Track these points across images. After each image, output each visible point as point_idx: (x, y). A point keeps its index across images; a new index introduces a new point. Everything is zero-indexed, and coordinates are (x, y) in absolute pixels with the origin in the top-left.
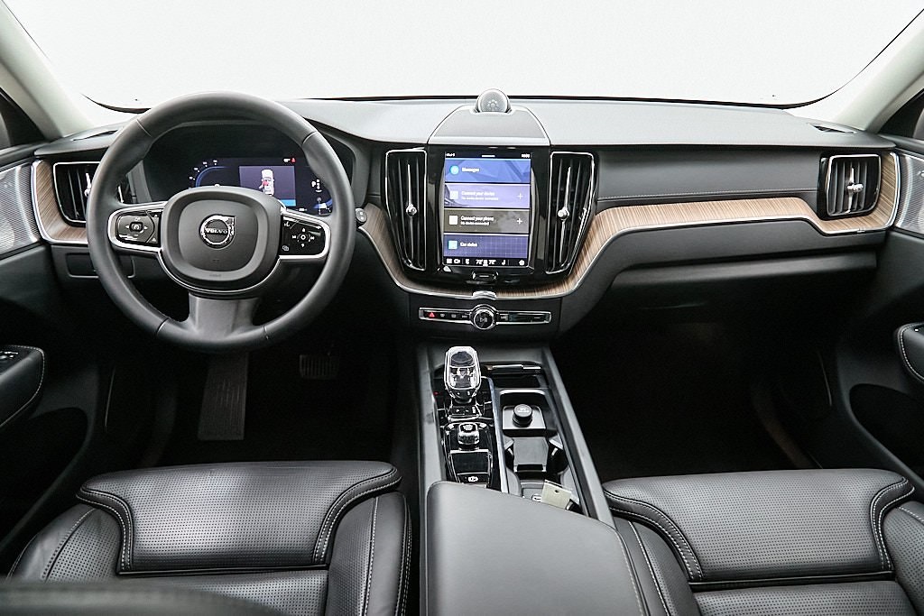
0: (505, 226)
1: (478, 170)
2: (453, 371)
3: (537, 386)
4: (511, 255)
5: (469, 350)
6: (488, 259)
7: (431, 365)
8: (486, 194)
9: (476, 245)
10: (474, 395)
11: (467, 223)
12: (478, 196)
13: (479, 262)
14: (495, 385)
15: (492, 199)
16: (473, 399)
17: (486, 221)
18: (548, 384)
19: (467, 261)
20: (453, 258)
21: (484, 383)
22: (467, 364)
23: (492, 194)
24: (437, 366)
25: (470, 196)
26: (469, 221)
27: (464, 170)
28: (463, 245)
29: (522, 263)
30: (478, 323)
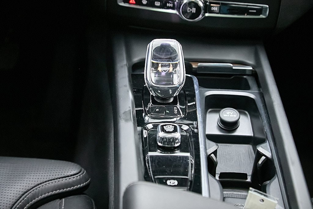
2: (155, 66)
3: (247, 88)
5: (174, 43)
7: (129, 57)
10: (176, 94)
14: (201, 85)
16: (175, 98)
18: (259, 86)
21: (189, 82)
22: (171, 59)
24: (136, 60)
30: (185, 12)
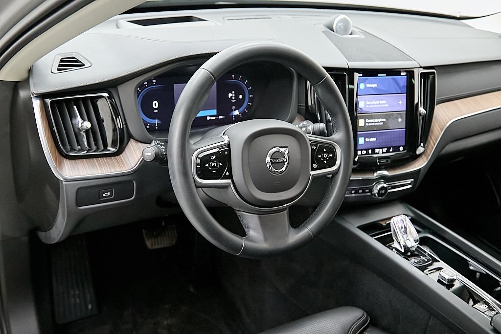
0: (392, 124)
1: (376, 85)
4: (396, 144)
6: (382, 148)
8: (381, 102)
9: (375, 139)
11: (370, 124)
12: (377, 104)
13: (377, 151)
15: (384, 105)
17: (381, 122)
19: (370, 151)
20: (362, 150)
23: (385, 102)
25: (371, 105)
26: (371, 123)
27: (368, 85)
28: (367, 140)
29: (401, 149)
30: (379, 194)
